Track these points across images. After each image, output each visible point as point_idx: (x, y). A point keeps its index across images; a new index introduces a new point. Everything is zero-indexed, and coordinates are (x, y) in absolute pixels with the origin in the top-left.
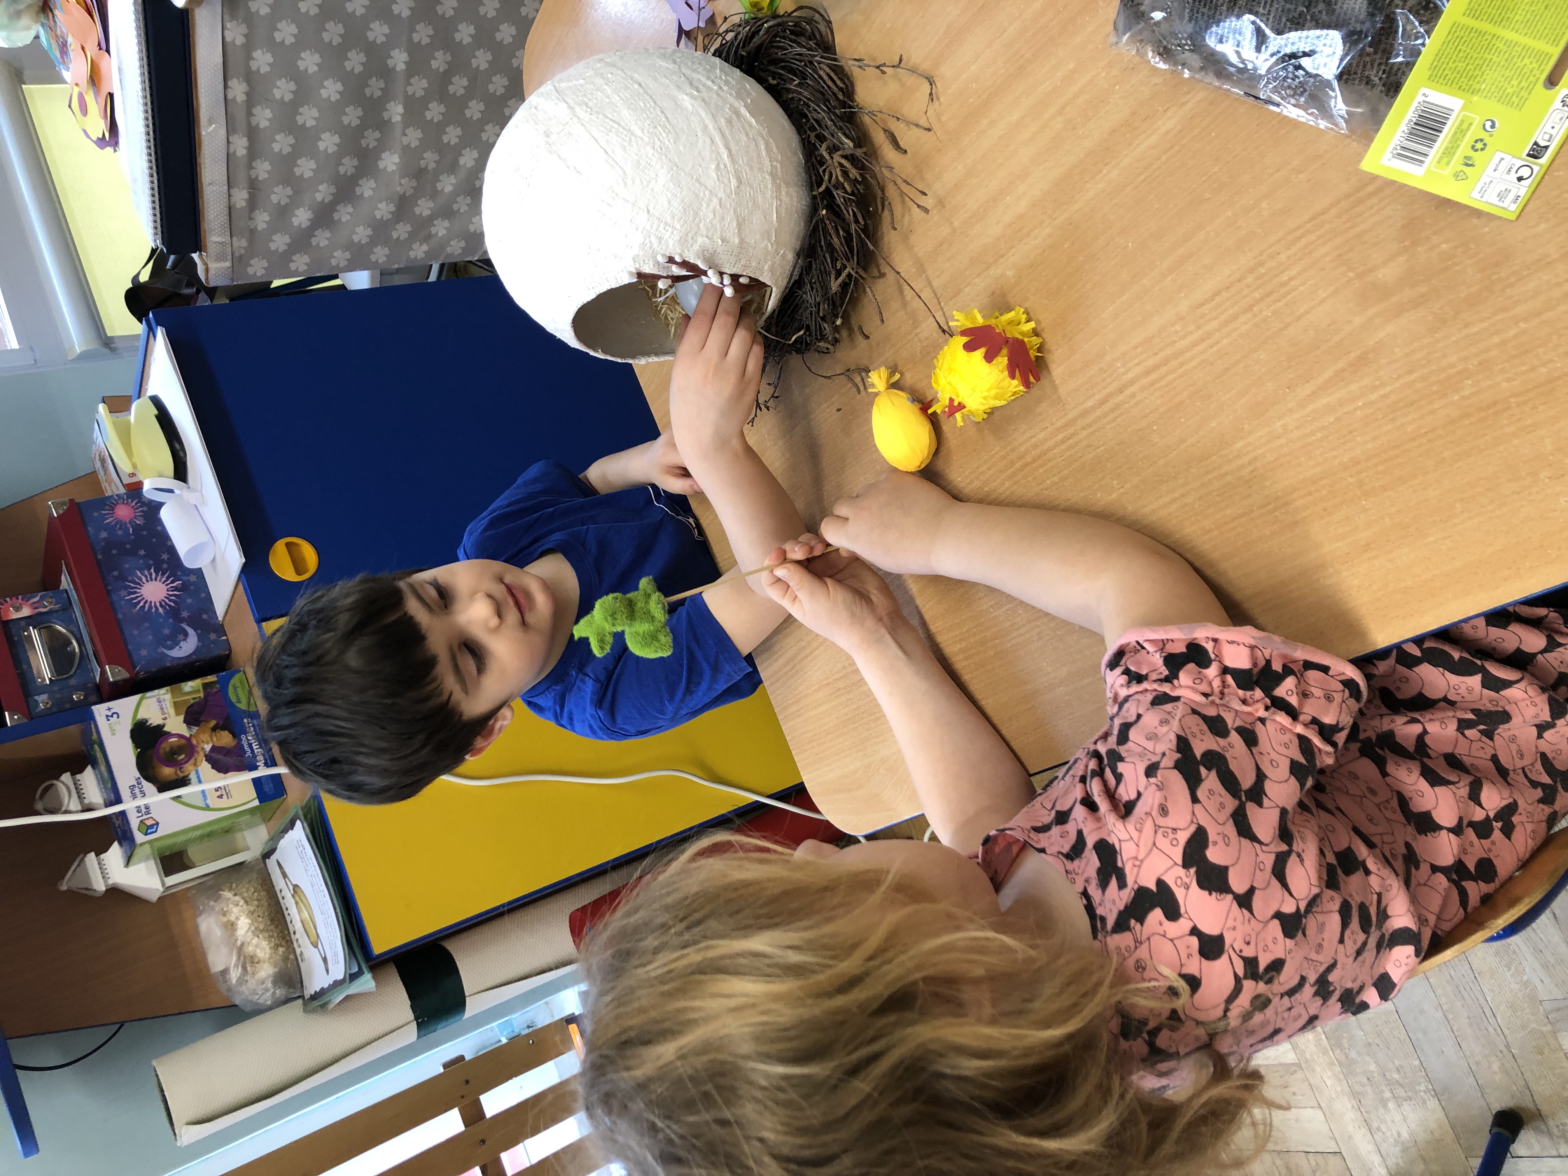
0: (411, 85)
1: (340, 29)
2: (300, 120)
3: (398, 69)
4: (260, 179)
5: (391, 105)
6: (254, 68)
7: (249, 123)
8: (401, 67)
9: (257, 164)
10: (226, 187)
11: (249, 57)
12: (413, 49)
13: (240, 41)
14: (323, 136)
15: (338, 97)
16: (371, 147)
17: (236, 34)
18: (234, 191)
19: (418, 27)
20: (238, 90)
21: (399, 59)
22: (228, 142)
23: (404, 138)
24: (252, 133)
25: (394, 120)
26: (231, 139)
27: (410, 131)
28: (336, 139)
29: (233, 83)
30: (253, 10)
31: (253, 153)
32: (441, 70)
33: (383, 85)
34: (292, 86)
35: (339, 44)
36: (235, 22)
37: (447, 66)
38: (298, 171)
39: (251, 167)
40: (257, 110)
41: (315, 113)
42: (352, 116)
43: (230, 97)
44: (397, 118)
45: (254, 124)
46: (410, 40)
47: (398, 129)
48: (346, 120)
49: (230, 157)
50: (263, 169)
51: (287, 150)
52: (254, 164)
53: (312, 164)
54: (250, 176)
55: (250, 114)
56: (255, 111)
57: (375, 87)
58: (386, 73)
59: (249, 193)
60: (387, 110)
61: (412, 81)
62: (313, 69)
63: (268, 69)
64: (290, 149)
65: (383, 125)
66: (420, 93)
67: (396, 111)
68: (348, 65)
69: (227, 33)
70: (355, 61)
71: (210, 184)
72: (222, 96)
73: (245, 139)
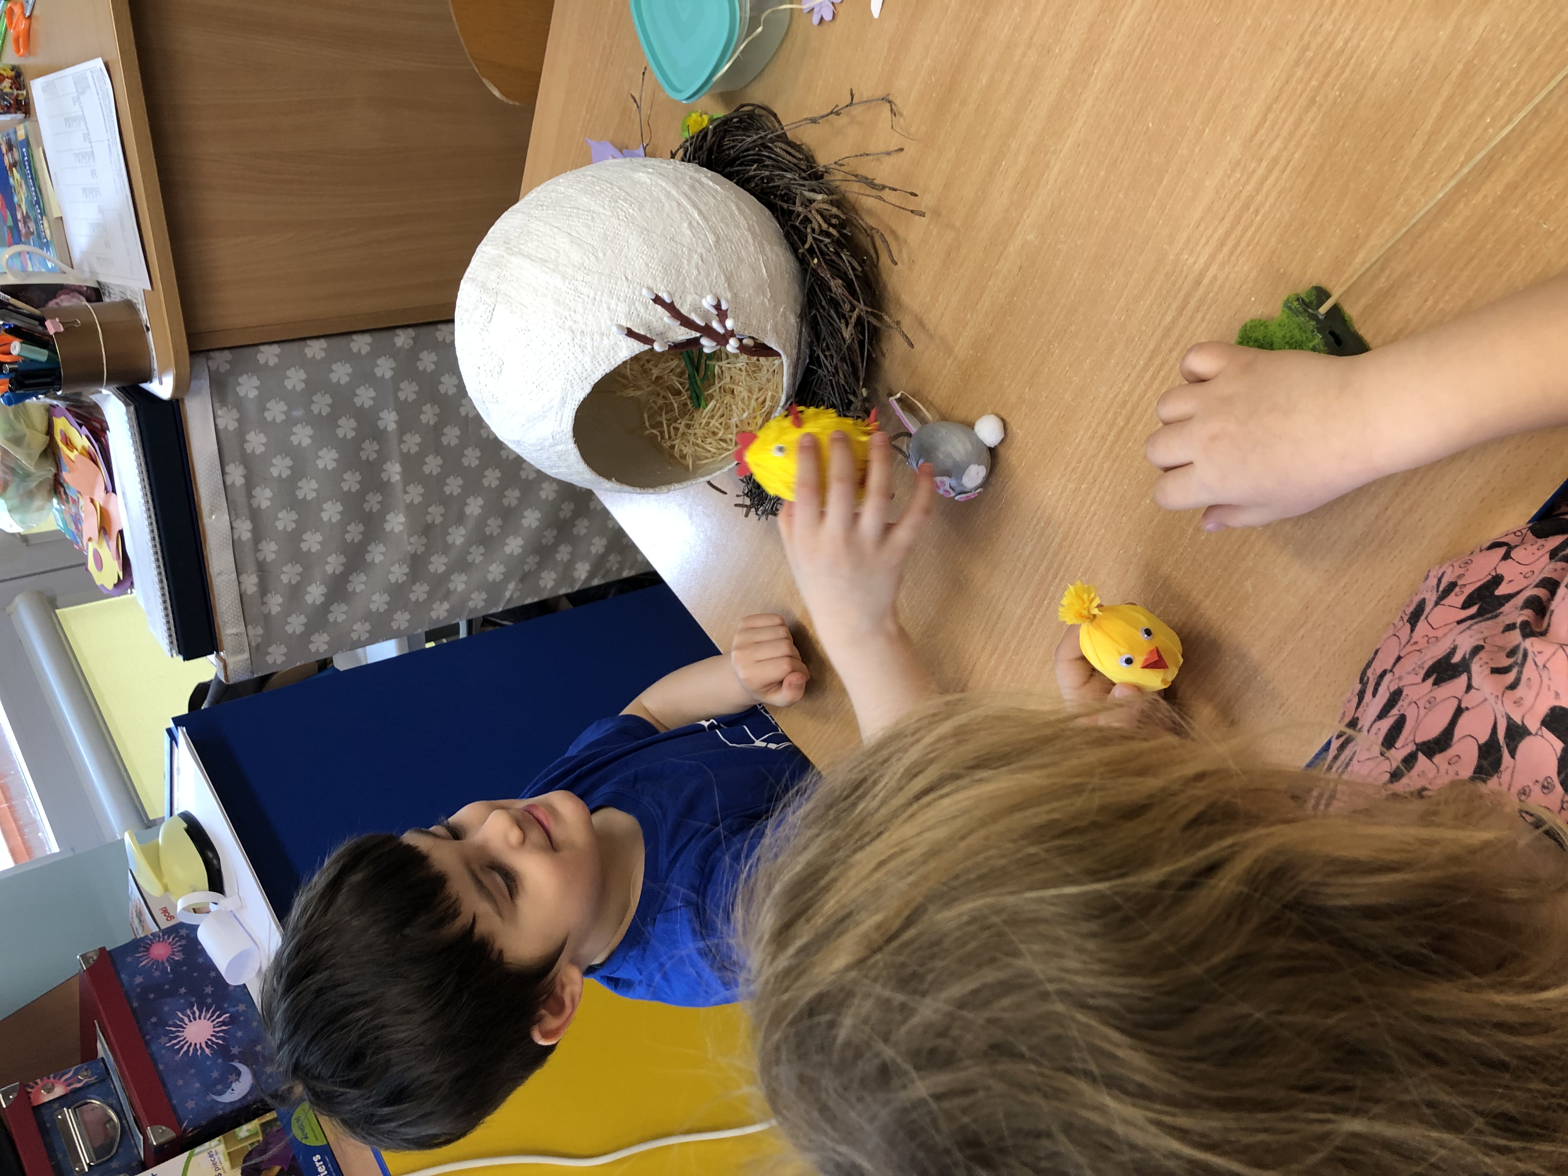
0: (405, 442)
1: (328, 399)
2: (300, 495)
3: (389, 429)
4: (268, 560)
5: (388, 466)
6: (249, 451)
7: (250, 505)
8: (392, 427)
9: (263, 545)
10: (234, 575)
11: (243, 441)
12: (401, 408)
13: (232, 426)
14: (325, 506)
15: (335, 465)
16: (374, 510)
17: (229, 420)
18: (243, 578)
19: (402, 385)
20: (236, 475)
21: (389, 420)
22: (232, 528)
23: (406, 497)
24: (255, 515)
25: (393, 480)
26: (234, 525)
27: (411, 488)
28: (339, 507)
29: (229, 468)
30: (242, 394)
31: (258, 536)
32: (432, 423)
33: (377, 447)
34: (288, 462)
35: (328, 414)
36: (225, 409)
37: (437, 419)
38: (304, 547)
39: (257, 550)
40: (257, 492)
41: (314, 485)
42: (351, 481)
43: (228, 483)
44: (396, 478)
45: (255, 505)
46: (397, 398)
47: (399, 487)
48: (345, 487)
49: (235, 544)
50: (270, 550)
51: (291, 526)
52: (260, 547)
53: (318, 537)
54: (257, 559)
55: (250, 496)
56: (254, 493)
57: (369, 450)
58: (379, 435)
59: (258, 576)
60: (384, 470)
61: (404, 438)
62: (306, 442)
63: (263, 449)
64: (294, 525)
65: (383, 487)
66: (414, 449)
67: (394, 471)
68: (340, 433)
69: (218, 420)
70: (347, 427)
71: (219, 574)
72: (221, 486)
73: (249, 522)
